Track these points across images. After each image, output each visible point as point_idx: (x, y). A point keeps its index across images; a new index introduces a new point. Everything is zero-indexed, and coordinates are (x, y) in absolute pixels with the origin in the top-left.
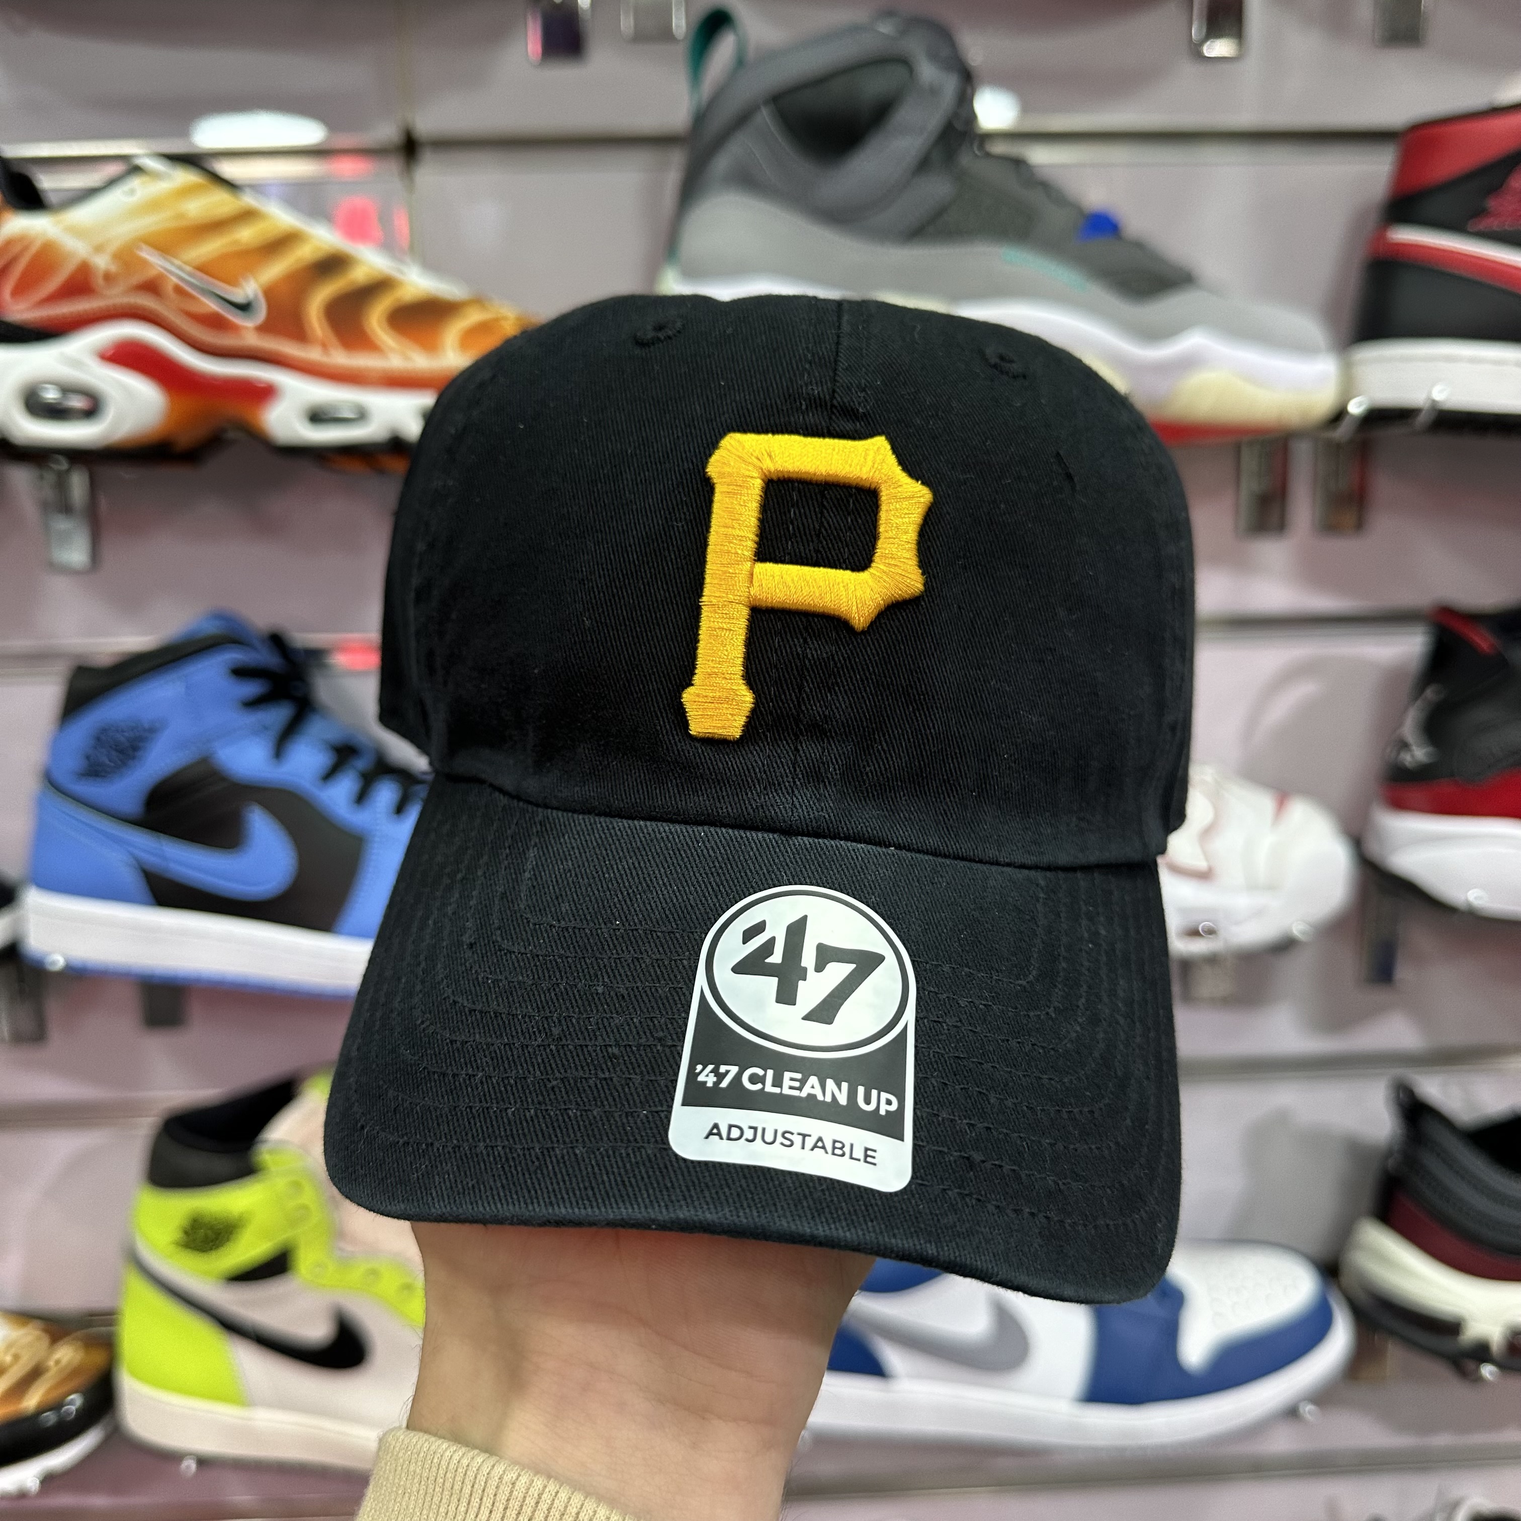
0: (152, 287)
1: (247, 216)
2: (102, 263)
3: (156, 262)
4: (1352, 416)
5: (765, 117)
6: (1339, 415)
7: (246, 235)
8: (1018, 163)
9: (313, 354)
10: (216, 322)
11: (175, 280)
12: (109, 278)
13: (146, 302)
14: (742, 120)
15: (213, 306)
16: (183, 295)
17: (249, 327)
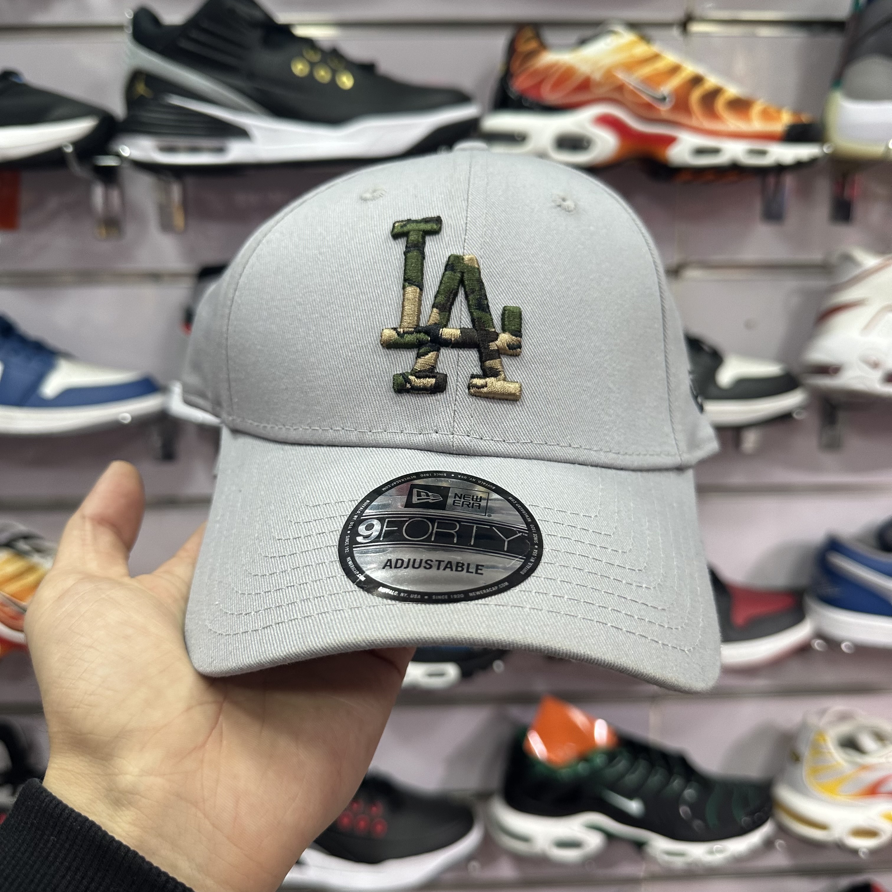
0: (621, 88)
1: (656, 57)
2: (597, 76)
7: (660, 65)
9: (694, 122)
10: (649, 106)
11: (631, 88)
12: (599, 84)
13: (616, 96)
15: (647, 99)
16: (633, 93)
17: (664, 109)
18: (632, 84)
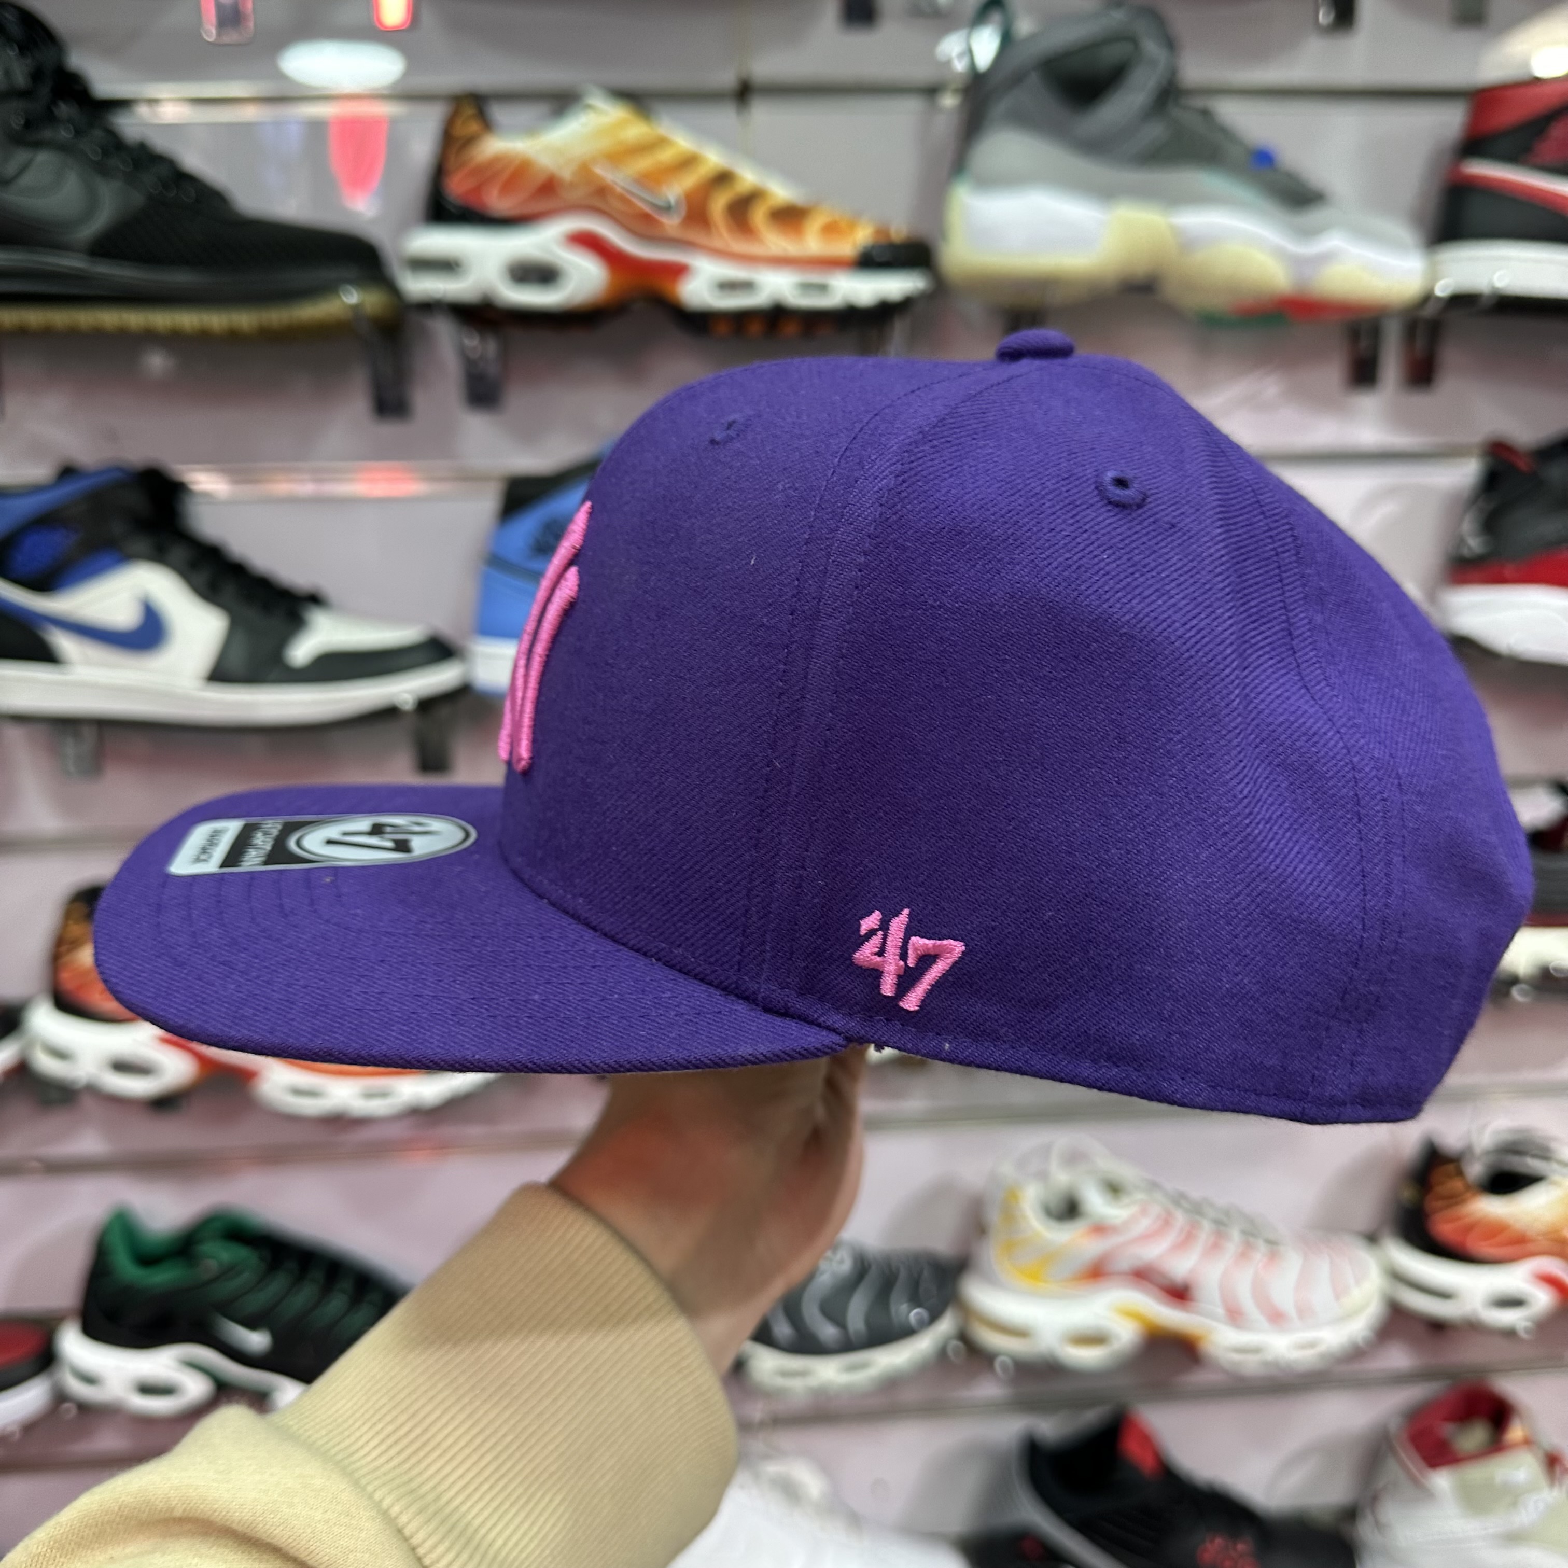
0: (602, 191)
1: (660, 142)
2: (566, 174)
3: (605, 174)
4: (1439, 299)
5: (1034, 79)
6: (1427, 298)
7: (665, 156)
8: (1206, 114)
9: (717, 243)
10: (646, 218)
11: (619, 190)
12: (572, 185)
13: (598, 203)
14: (1017, 79)
16: (623, 199)
17: (671, 223)
18: (622, 184)
